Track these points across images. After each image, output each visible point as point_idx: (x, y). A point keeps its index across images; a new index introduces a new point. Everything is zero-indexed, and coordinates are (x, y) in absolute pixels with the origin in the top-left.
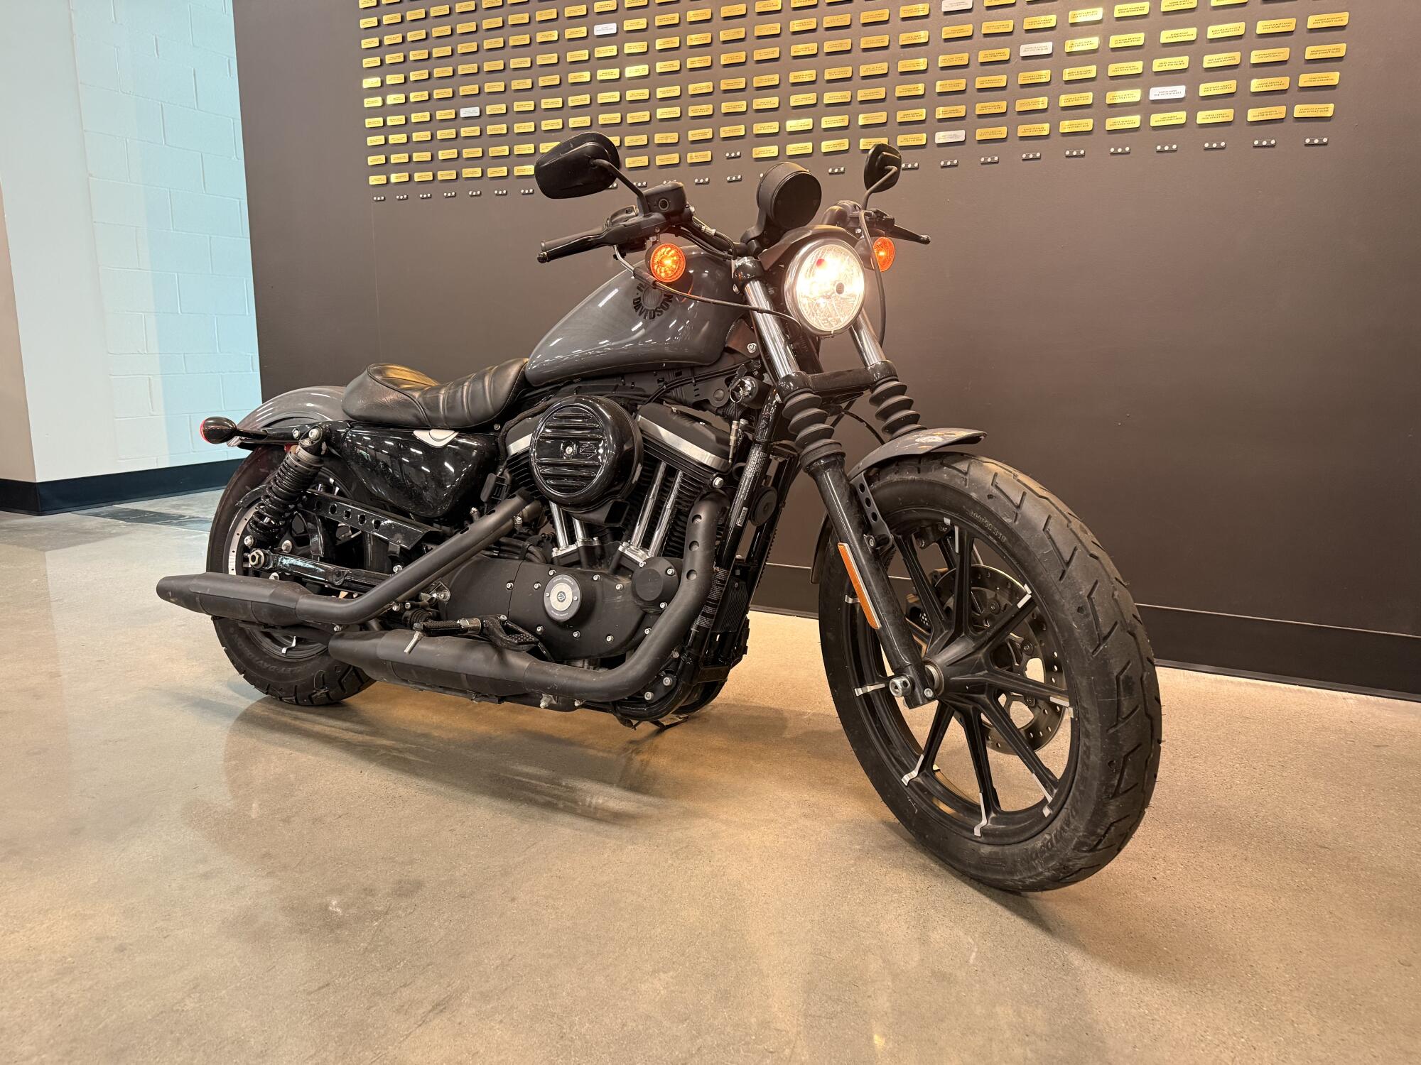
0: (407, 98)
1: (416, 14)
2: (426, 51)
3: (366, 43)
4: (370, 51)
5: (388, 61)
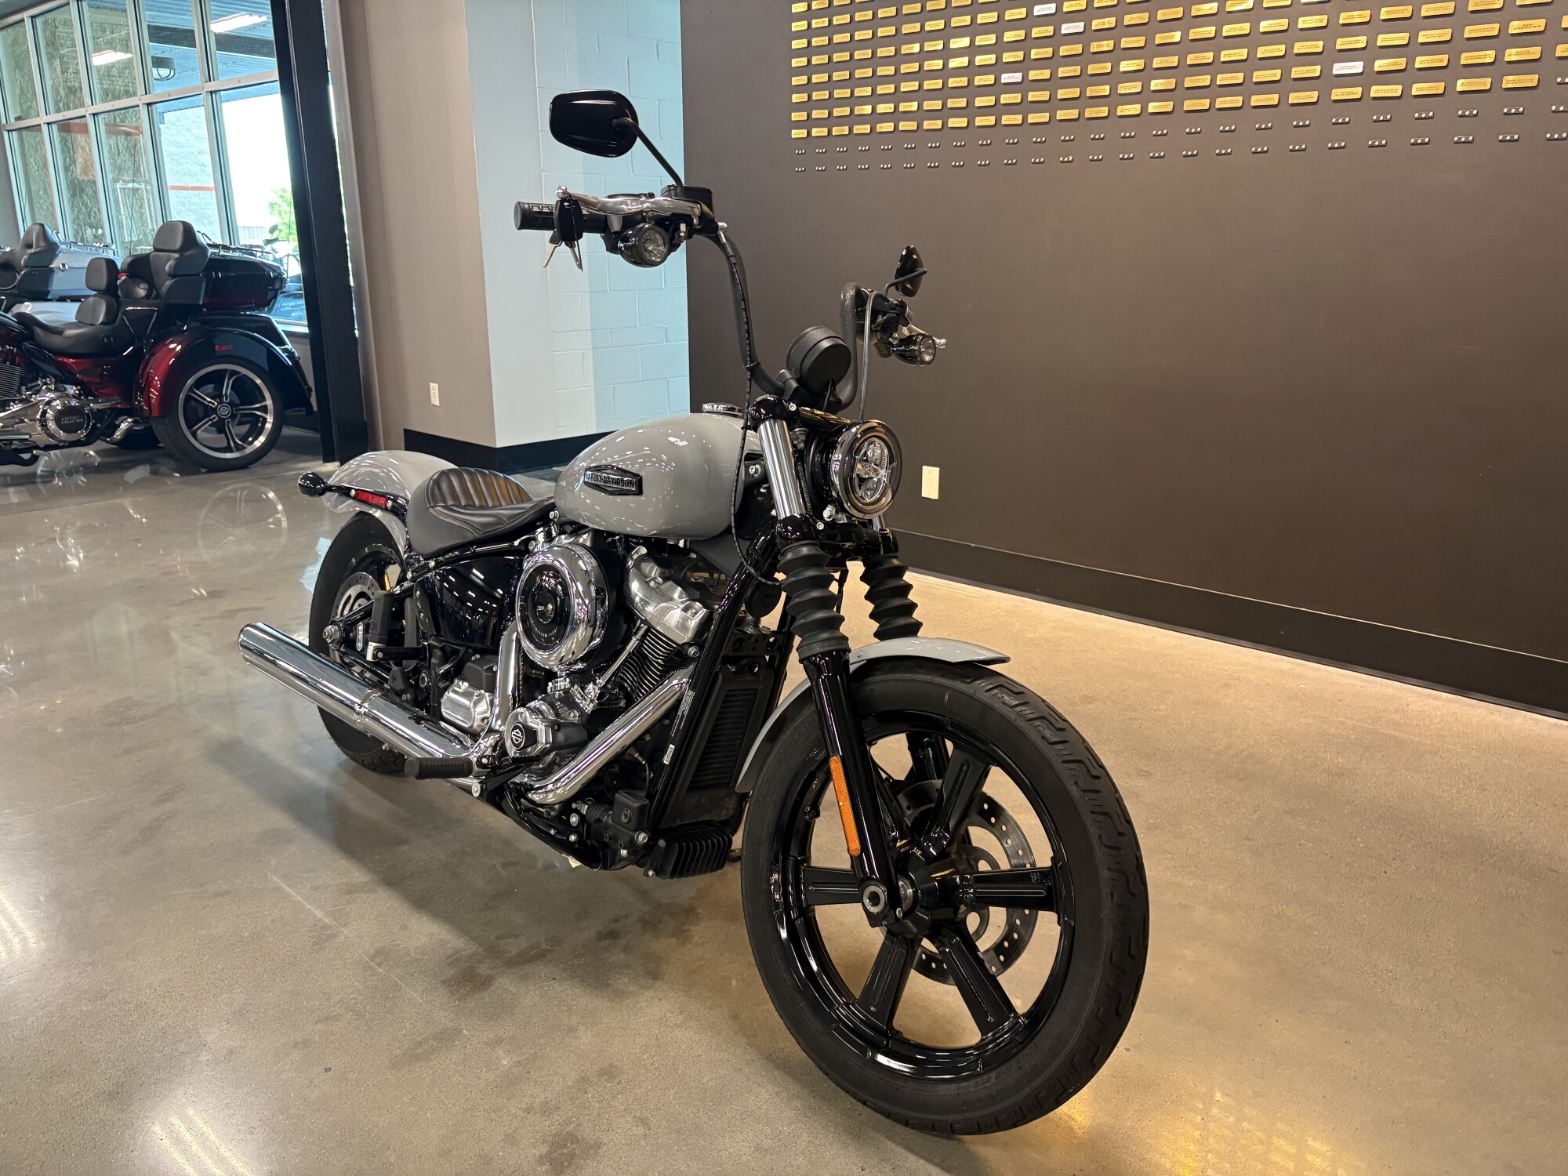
0: (830, 132)
1: (841, 57)
2: (849, 90)
3: (796, 81)
4: (799, 89)
5: (814, 98)
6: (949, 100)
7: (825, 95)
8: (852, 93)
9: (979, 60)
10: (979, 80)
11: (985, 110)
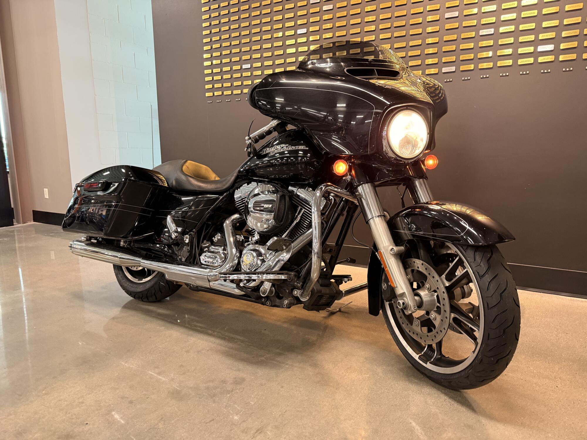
0: (221, 62)
1: (225, 28)
2: (229, 43)
3: (205, 41)
4: (207, 44)
5: (214, 47)
6: (274, 43)
7: (218, 45)
8: (231, 44)
9: (287, 25)
10: (288, 33)
11: (290, 46)
